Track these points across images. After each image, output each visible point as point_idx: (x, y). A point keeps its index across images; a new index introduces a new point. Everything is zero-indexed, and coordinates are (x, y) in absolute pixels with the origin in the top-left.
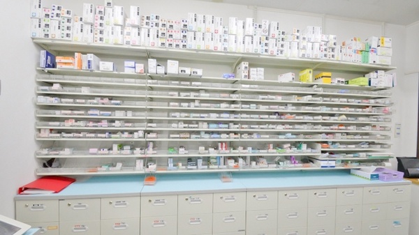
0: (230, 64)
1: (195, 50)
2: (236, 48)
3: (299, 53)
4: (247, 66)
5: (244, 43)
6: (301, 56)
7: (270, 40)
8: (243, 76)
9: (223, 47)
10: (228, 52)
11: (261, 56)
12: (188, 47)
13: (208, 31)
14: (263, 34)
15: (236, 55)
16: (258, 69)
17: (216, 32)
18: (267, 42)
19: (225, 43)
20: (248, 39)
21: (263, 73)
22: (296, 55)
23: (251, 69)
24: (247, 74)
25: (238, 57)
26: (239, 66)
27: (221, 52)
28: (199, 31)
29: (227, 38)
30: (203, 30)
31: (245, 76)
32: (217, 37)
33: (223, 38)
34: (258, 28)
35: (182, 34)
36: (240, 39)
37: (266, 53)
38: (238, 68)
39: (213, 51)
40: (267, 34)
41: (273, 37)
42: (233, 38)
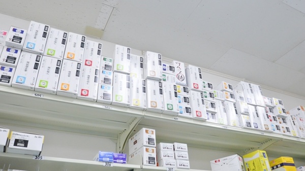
0: (113, 136)
1: (34, 90)
2: (130, 97)
3: (240, 122)
4: (154, 137)
5: (144, 90)
6: (244, 124)
7: (191, 92)
8: (146, 159)
9: (102, 92)
10: (111, 104)
11: (180, 120)
12: (13, 81)
13: (69, 59)
14: (179, 81)
15: (129, 111)
16: (176, 144)
17: (88, 63)
18: (185, 95)
19: (106, 85)
20: (152, 86)
21: (186, 154)
22: (237, 124)
23: (162, 145)
24: (154, 155)
25: (135, 117)
26: (135, 138)
27: (96, 102)
28: (49, 55)
29: (110, 77)
30: (58, 55)
31: (151, 159)
32: (87, 71)
33: (101, 77)
34: (168, 71)
35: (6, 54)
36: (137, 82)
37: (187, 115)
38: (131, 142)
39: (77, 99)
40: (184, 82)
41: (196, 88)
42: (123, 79)
